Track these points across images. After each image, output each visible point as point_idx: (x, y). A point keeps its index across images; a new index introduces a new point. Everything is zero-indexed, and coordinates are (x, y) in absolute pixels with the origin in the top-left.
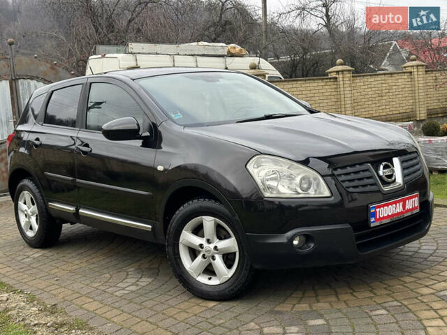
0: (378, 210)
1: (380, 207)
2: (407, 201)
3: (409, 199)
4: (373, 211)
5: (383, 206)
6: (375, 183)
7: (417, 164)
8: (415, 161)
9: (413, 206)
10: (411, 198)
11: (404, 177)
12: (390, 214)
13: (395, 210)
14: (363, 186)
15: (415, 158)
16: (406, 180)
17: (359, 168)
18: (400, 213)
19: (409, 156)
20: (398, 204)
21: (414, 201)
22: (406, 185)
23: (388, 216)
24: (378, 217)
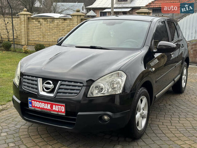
0: (33, 102)
1: (34, 101)
2: (54, 106)
3: (55, 105)
4: (30, 101)
5: (37, 101)
6: (37, 89)
7: (77, 90)
8: (77, 88)
9: (60, 110)
10: (57, 105)
11: (58, 92)
12: (41, 107)
13: (44, 106)
14: (32, 88)
15: (79, 86)
16: (59, 94)
17: (34, 78)
18: (48, 109)
19: (73, 84)
20: (46, 104)
21: (61, 108)
22: (56, 97)
23: (39, 108)
24: (33, 105)
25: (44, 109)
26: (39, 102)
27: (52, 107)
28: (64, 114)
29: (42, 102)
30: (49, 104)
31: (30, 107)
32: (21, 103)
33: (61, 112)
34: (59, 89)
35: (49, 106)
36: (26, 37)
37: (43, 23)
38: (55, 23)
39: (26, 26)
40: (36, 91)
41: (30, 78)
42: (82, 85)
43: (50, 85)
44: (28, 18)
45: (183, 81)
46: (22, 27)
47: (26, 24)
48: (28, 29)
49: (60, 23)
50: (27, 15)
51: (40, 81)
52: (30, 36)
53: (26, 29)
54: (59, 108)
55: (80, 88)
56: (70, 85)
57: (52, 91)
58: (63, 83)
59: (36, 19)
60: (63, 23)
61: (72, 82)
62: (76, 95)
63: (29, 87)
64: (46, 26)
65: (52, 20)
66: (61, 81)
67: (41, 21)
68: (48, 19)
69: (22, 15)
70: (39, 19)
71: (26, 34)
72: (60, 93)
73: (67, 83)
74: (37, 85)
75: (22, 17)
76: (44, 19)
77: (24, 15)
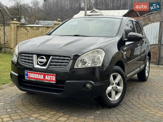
0: (29, 74)
1: (30, 73)
2: (46, 76)
3: (48, 75)
4: (27, 73)
5: (32, 73)
6: (32, 63)
7: (66, 62)
8: (65, 61)
9: (51, 79)
10: (49, 75)
11: (50, 65)
12: (35, 78)
13: (38, 77)
14: (28, 63)
15: (67, 60)
16: (51, 67)
17: (30, 55)
18: (41, 79)
19: (62, 58)
20: (40, 75)
21: (52, 77)
22: (49, 69)
23: (34, 78)
24: (29, 76)
25: (38, 79)
26: (34, 73)
27: (44, 77)
28: (55, 82)
29: (36, 74)
30: (42, 74)
31: (26, 79)
32: (18, 76)
33: (52, 81)
34: (51, 62)
35: (42, 76)
36: (15, 42)
37: (30, 30)
38: (39, 30)
39: (15, 32)
40: (32, 65)
41: (27, 55)
42: (70, 59)
43: (43, 60)
44: (18, 26)
45: (146, 71)
46: (12, 33)
47: (15, 31)
48: (17, 35)
49: (44, 31)
50: (16, 24)
51: (35, 56)
52: (18, 41)
53: (15, 35)
54: (50, 77)
55: (68, 61)
56: (60, 59)
57: (45, 65)
58: (54, 57)
59: (24, 27)
60: (47, 31)
61: (61, 56)
62: (65, 66)
63: (26, 62)
64: (32, 33)
65: (37, 28)
66: (53, 56)
67: (28, 29)
68: (34, 27)
69: (12, 24)
70: (26, 27)
71: (15, 39)
72: (52, 65)
73: (57, 57)
74: (32, 60)
75: (12, 25)
76: (31, 27)
77: (14, 23)
